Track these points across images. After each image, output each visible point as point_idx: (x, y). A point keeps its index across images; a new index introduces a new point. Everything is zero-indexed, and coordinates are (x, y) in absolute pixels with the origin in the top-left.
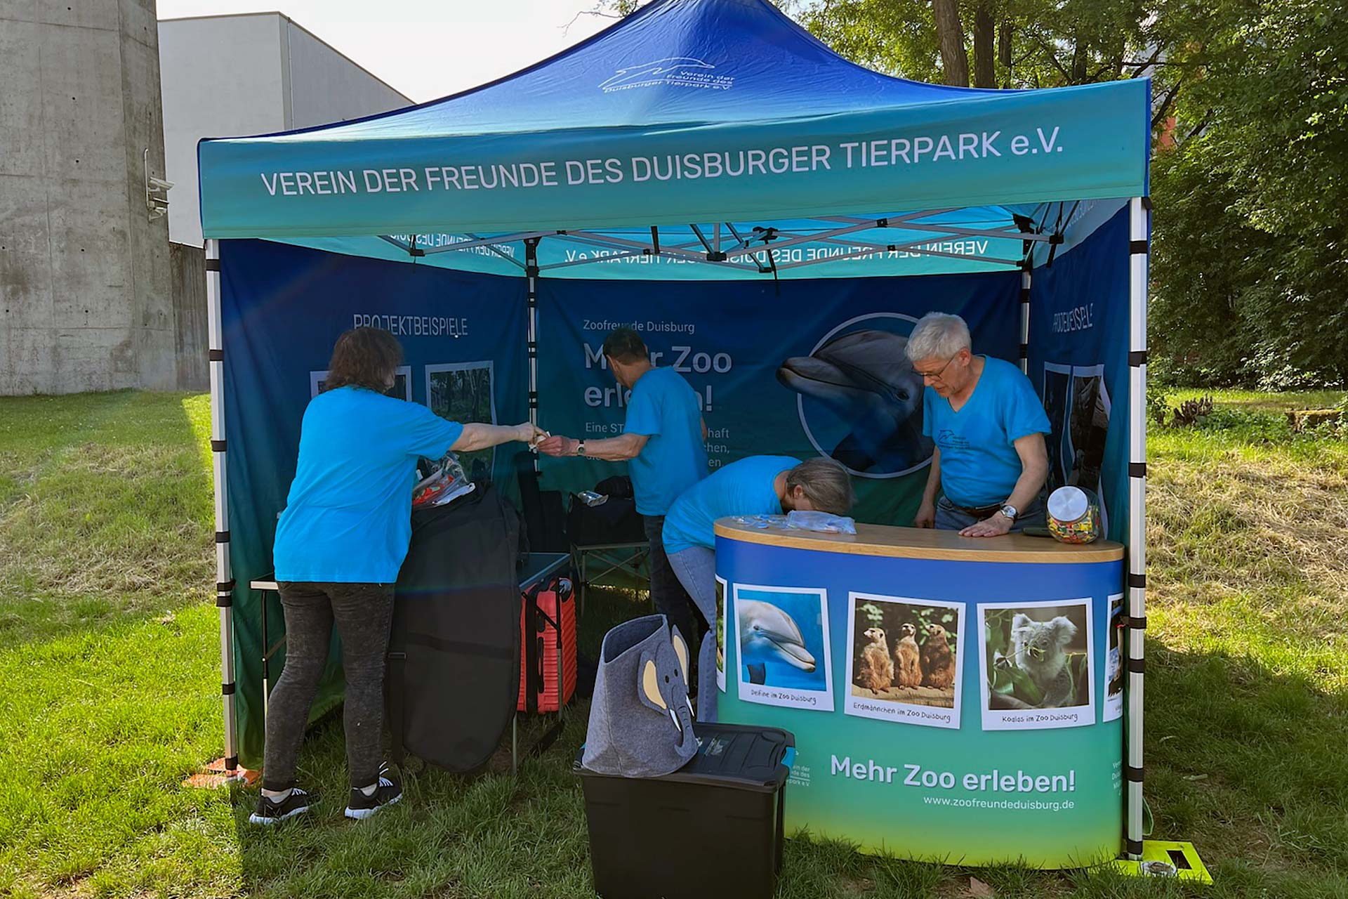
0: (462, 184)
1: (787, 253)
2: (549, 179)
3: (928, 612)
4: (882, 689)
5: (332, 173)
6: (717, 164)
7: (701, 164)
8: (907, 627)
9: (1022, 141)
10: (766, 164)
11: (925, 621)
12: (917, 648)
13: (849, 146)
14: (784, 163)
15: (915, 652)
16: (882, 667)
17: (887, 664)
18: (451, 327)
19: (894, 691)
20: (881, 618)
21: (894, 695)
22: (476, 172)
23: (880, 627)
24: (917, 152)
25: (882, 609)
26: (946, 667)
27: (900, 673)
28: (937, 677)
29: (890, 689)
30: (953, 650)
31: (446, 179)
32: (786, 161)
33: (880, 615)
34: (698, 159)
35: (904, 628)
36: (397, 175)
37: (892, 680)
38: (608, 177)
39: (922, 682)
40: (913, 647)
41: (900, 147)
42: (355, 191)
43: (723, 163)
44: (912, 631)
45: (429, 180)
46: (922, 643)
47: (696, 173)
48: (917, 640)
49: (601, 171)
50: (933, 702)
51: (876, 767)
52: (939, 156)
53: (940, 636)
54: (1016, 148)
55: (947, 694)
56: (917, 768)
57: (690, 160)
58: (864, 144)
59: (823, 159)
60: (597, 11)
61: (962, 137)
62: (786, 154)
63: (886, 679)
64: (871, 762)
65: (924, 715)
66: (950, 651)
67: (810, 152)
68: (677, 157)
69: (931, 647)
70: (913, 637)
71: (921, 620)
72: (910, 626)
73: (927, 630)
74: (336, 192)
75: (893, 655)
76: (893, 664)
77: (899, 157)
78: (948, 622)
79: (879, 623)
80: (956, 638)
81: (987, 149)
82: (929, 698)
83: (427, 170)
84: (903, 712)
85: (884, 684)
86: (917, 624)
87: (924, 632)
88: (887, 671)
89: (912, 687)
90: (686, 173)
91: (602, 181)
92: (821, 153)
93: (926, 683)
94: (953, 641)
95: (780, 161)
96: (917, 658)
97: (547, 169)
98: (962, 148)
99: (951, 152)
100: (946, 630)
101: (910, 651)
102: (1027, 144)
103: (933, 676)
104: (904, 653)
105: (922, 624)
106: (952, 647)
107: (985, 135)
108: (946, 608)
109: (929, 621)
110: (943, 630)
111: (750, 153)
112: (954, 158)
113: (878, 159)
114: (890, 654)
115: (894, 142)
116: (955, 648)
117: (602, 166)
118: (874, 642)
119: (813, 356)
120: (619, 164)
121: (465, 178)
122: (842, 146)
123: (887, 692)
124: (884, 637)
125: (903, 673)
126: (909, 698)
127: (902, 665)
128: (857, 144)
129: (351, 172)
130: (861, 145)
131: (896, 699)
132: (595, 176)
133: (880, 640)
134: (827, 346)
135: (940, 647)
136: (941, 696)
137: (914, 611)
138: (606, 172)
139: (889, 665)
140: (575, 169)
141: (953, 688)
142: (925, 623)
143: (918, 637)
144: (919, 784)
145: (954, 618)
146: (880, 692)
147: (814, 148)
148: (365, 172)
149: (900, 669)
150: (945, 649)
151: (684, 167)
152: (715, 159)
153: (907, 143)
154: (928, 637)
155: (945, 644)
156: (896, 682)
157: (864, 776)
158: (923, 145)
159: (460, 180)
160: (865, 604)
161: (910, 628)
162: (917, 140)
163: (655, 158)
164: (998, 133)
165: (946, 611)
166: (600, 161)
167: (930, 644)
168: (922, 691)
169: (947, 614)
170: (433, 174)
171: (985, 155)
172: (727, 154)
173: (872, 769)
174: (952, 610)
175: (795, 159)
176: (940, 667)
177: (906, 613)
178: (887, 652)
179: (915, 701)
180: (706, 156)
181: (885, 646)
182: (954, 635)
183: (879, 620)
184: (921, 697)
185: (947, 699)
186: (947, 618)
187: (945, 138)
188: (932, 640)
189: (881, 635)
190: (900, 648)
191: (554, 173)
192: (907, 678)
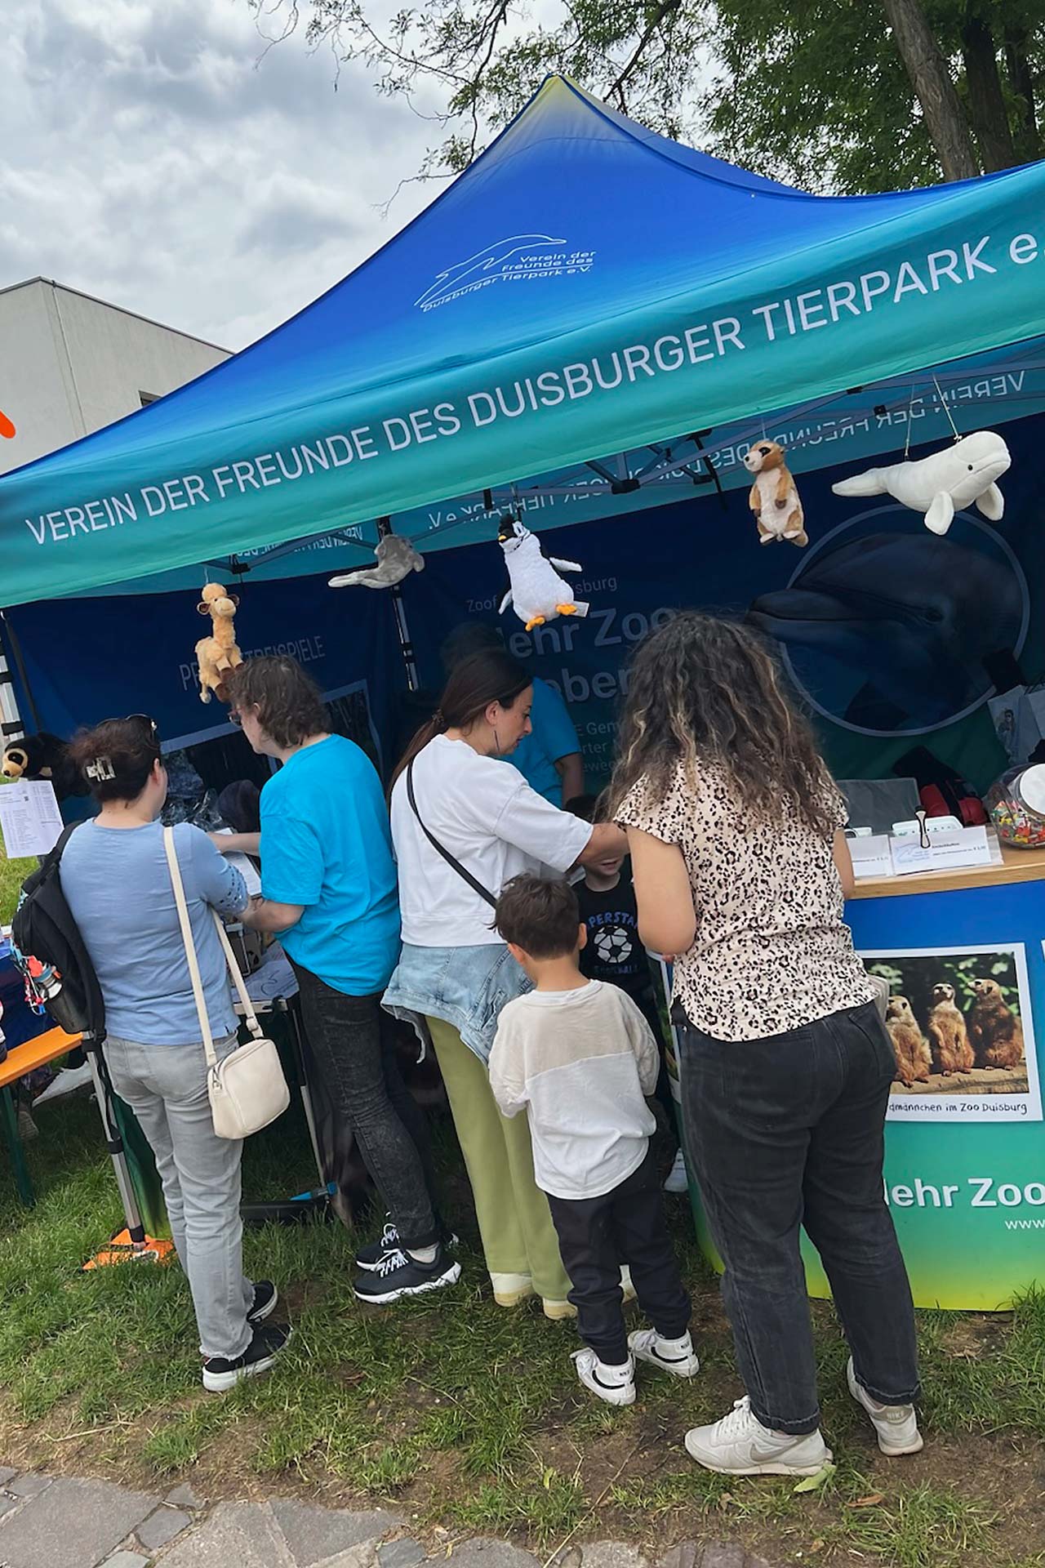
0: (260, 481)
1: (729, 452)
2: (366, 449)
3: (969, 964)
4: (917, 1080)
5: (105, 501)
6: (584, 378)
7: (562, 382)
8: (940, 988)
9: (1026, 243)
10: (652, 362)
11: (967, 976)
12: (960, 1016)
13: (766, 310)
14: (677, 355)
15: (959, 1022)
16: (913, 1049)
17: (919, 1045)
18: (303, 650)
19: (935, 1080)
20: (899, 981)
21: (936, 1086)
22: (274, 461)
23: (900, 994)
24: (867, 295)
25: (898, 969)
26: (1009, 1037)
27: (941, 1054)
28: (998, 1052)
29: (929, 1078)
30: (1015, 1011)
31: (240, 479)
32: (679, 351)
33: (898, 976)
34: (556, 377)
35: (937, 991)
36: (181, 487)
37: (930, 1065)
38: (441, 430)
39: (975, 1063)
40: (954, 1016)
41: (841, 294)
42: (135, 518)
43: (592, 375)
44: (949, 993)
45: (220, 484)
46: (966, 1008)
47: (558, 396)
48: (959, 1003)
49: (430, 424)
50: (996, 1088)
51: (926, 1188)
52: (902, 294)
53: (992, 994)
54: (1018, 254)
55: (1016, 1073)
56: (988, 1182)
57: (546, 382)
58: (787, 303)
59: (732, 336)
60: (422, 174)
61: (931, 258)
62: (676, 341)
63: (922, 1064)
64: (918, 1182)
65: (986, 1108)
66: (1011, 1015)
67: (711, 330)
68: (528, 381)
69: (980, 1011)
70: (952, 1001)
71: (961, 975)
72: (945, 987)
73: (972, 989)
74: (113, 524)
75: (926, 1031)
76: (927, 1043)
77: (842, 310)
78: (1002, 973)
79: (899, 988)
80: (1017, 994)
81: (974, 266)
82: (989, 1083)
83: (215, 472)
84: (954, 1108)
85: (920, 1071)
86: (956, 983)
87: (968, 992)
88: (922, 1054)
89: (963, 1072)
90: (544, 400)
91: (435, 436)
92: (727, 329)
93: (981, 1063)
94: (1013, 998)
95: (671, 353)
96: (963, 1030)
97: (361, 437)
98: (934, 274)
99: (918, 284)
100: (1001, 985)
101: (950, 1022)
102: (1034, 245)
103: (991, 1051)
104: (943, 1026)
105: (963, 982)
106: (1013, 1008)
107: (966, 246)
108: (995, 954)
109: (973, 976)
110: (995, 986)
111: (626, 352)
112: (924, 291)
113: (811, 318)
114: (921, 1029)
115: (830, 289)
116: (1019, 1007)
117: (430, 417)
118: (894, 1016)
119: (792, 587)
120: (452, 408)
121: (262, 472)
122: (755, 312)
123: (927, 1082)
124: (908, 1007)
125: (945, 1052)
126: (959, 1087)
127: (942, 1043)
128: (777, 305)
129: (126, 495)
130: (782, 305)
131: (941, 1090)
132: (424, 432)
133: (903, 1012)
134: (808, 571)
135: (996, 1010)
136: (1008, 1077)
137: (947, 965)
138: (437, 424)
139: (923, 1044)
140: (396, 429)
141: (1025, 1065)
142: (966, 980)
143: (960, 1001)
144: (994, 1203)
145: (1009, 967)
146: (916, 1084)
147: (716, 325)
148: (143, 491)
149: (940, 1048)
150: (1004, 1012)
151: (539, 394)
152: (578, 373)
153: (850, 286)
154: (974, 999)
155: (1002, 1004)
156: (937, 1067)
157: (911, 1202)
158: (875, 283)
159: (257, 476)
160: (874, 964)
161: (945, 990)
162: (864, 279)
163: (498, 390)
164: (986, 239)
165: (996, 958)
166: (426, 411)
167: (980, 1007)
168: (978, 1074)
169: (998, 962)
170: (222, 476)
171: (971, 276)
172: (595, 361)
173: (920, 1191)
174: (1004, 955)
175: (691, 346)
176: (1001, 1037)
177: (937, 969)
178: (916, 1027)
179: (970, 1089)
180: (566, 370)
181: (912, 1020)
182: (1014, 990)
183: (897, 985)
184: (978, 1084)
185: (1016, 1081)
186: (1000, 968)
187: (906, 266)
188: (982, 1002)
189: (904, 1005)
190: (935, 1020)
191: (371, 441)
192: (951, 1060)
